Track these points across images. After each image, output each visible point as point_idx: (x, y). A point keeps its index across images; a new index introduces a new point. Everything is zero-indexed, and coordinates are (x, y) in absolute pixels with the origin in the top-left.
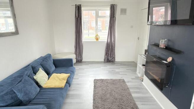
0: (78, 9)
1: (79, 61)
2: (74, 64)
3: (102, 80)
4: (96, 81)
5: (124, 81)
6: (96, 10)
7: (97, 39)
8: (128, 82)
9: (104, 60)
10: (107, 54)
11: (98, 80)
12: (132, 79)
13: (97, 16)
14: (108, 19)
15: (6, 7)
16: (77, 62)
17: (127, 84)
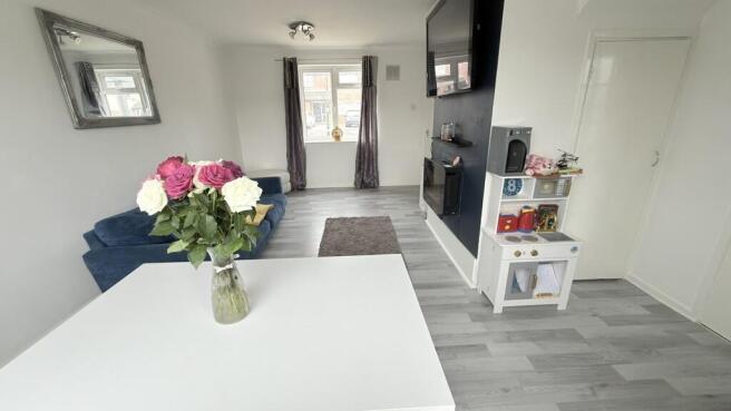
0: (291, 68)
1: (299, 187)
2: (286, 194)
3: (343, 220)
4: (330, 222)
5: (388, 220)
6: (331, 70)
7: (338, 138)
8: (397, 221)
9: (355, 183)
10: (359, 169)
11: (334, 219)
12: (407, 215)
13: (336, 84)
14: (359, 92)
15: (128, 65)
16: (293, 190)
17: (394, 224)
